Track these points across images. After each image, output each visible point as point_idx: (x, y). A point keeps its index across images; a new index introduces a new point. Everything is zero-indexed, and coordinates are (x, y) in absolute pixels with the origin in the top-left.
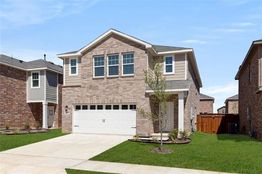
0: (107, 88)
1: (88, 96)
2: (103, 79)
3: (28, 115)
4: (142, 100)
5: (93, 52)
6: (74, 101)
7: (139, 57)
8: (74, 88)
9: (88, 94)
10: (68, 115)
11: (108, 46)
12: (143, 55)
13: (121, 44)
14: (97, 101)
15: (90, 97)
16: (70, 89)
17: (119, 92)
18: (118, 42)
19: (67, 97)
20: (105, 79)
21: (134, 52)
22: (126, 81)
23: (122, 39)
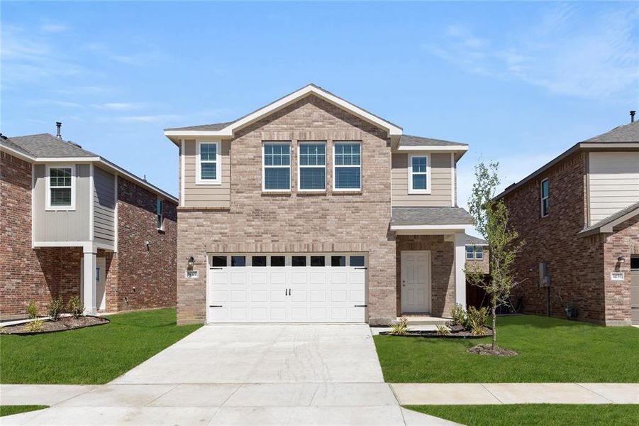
0: (299, 217)
1: (249, 235)
2: (288, 195)
3: (35, 279)
4: (381, 245)
5: (263, 133)
6: (213, 245)
7: (373, 153)
8: (210, 214)
9: (250, 230)
10: (196, 279)
11: (301, 121)
12: (383, 150)
13: (332, 121)
14: (273, 246)
15: (256, 236)
16: (199, 216)
17: (328, 228)
18: (323, 116)
19: (191, 235)
20: (294, 195)
21: (361, 141)
22: (345, 202)
23: (334, 111)
